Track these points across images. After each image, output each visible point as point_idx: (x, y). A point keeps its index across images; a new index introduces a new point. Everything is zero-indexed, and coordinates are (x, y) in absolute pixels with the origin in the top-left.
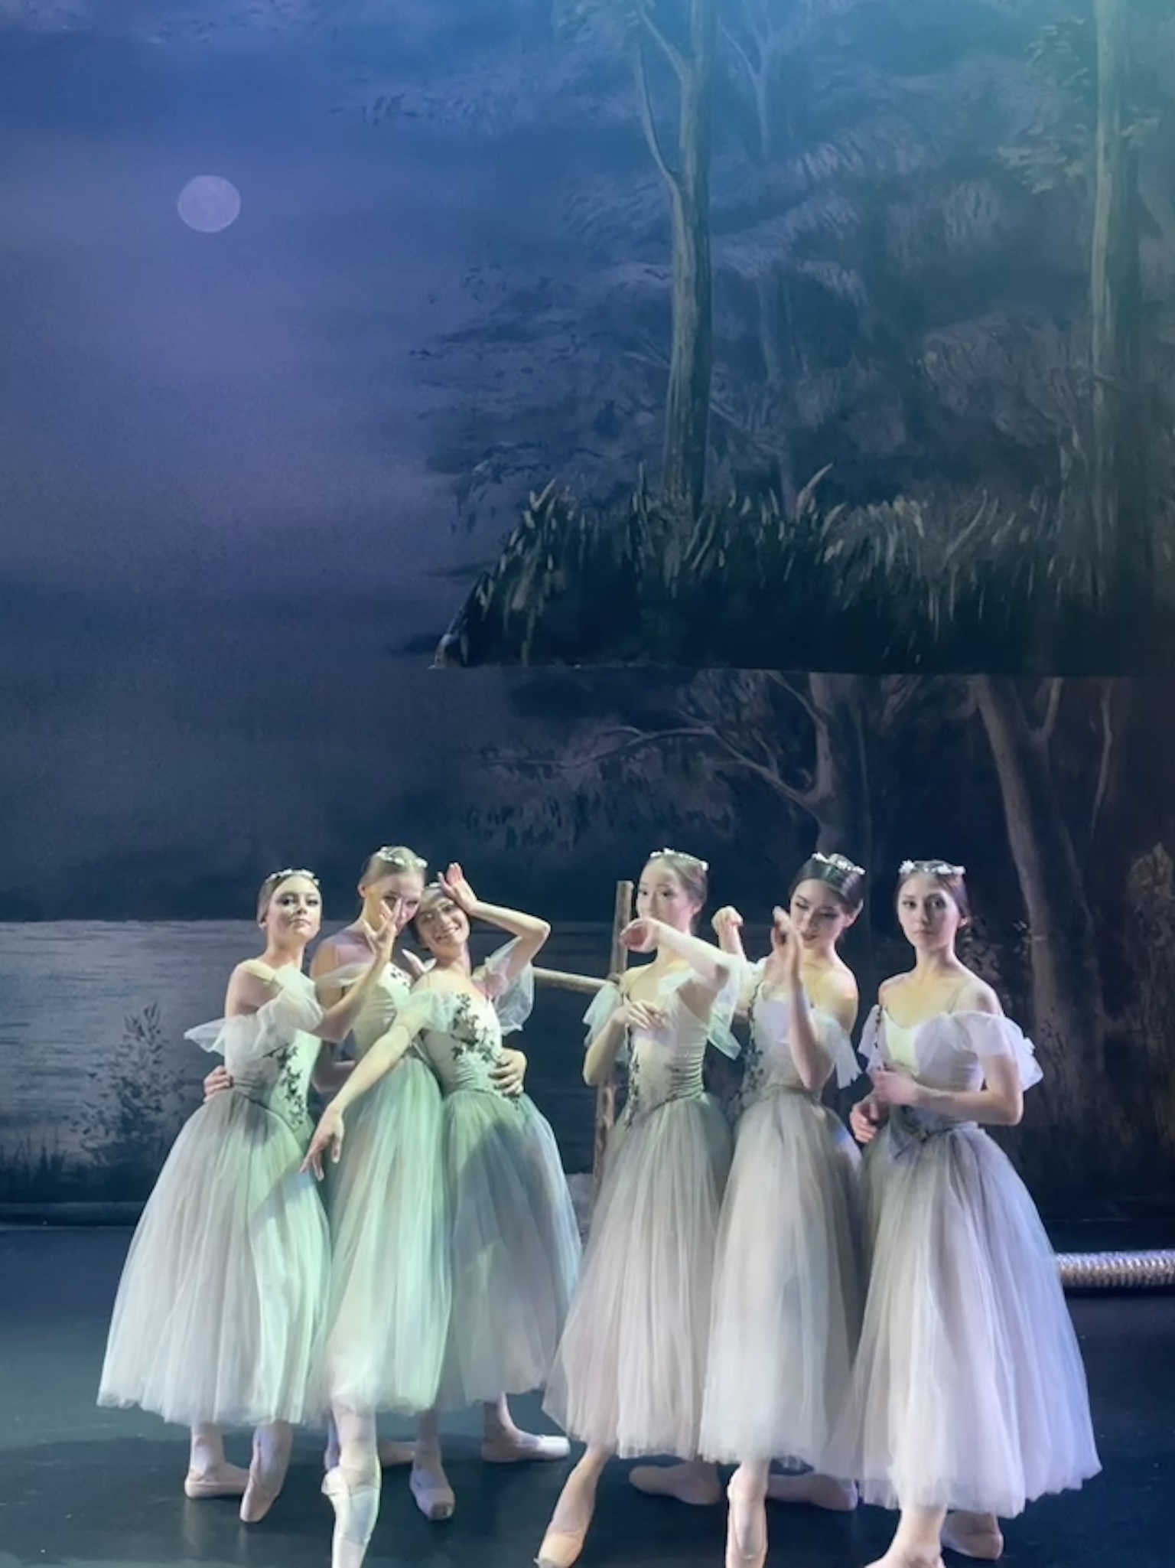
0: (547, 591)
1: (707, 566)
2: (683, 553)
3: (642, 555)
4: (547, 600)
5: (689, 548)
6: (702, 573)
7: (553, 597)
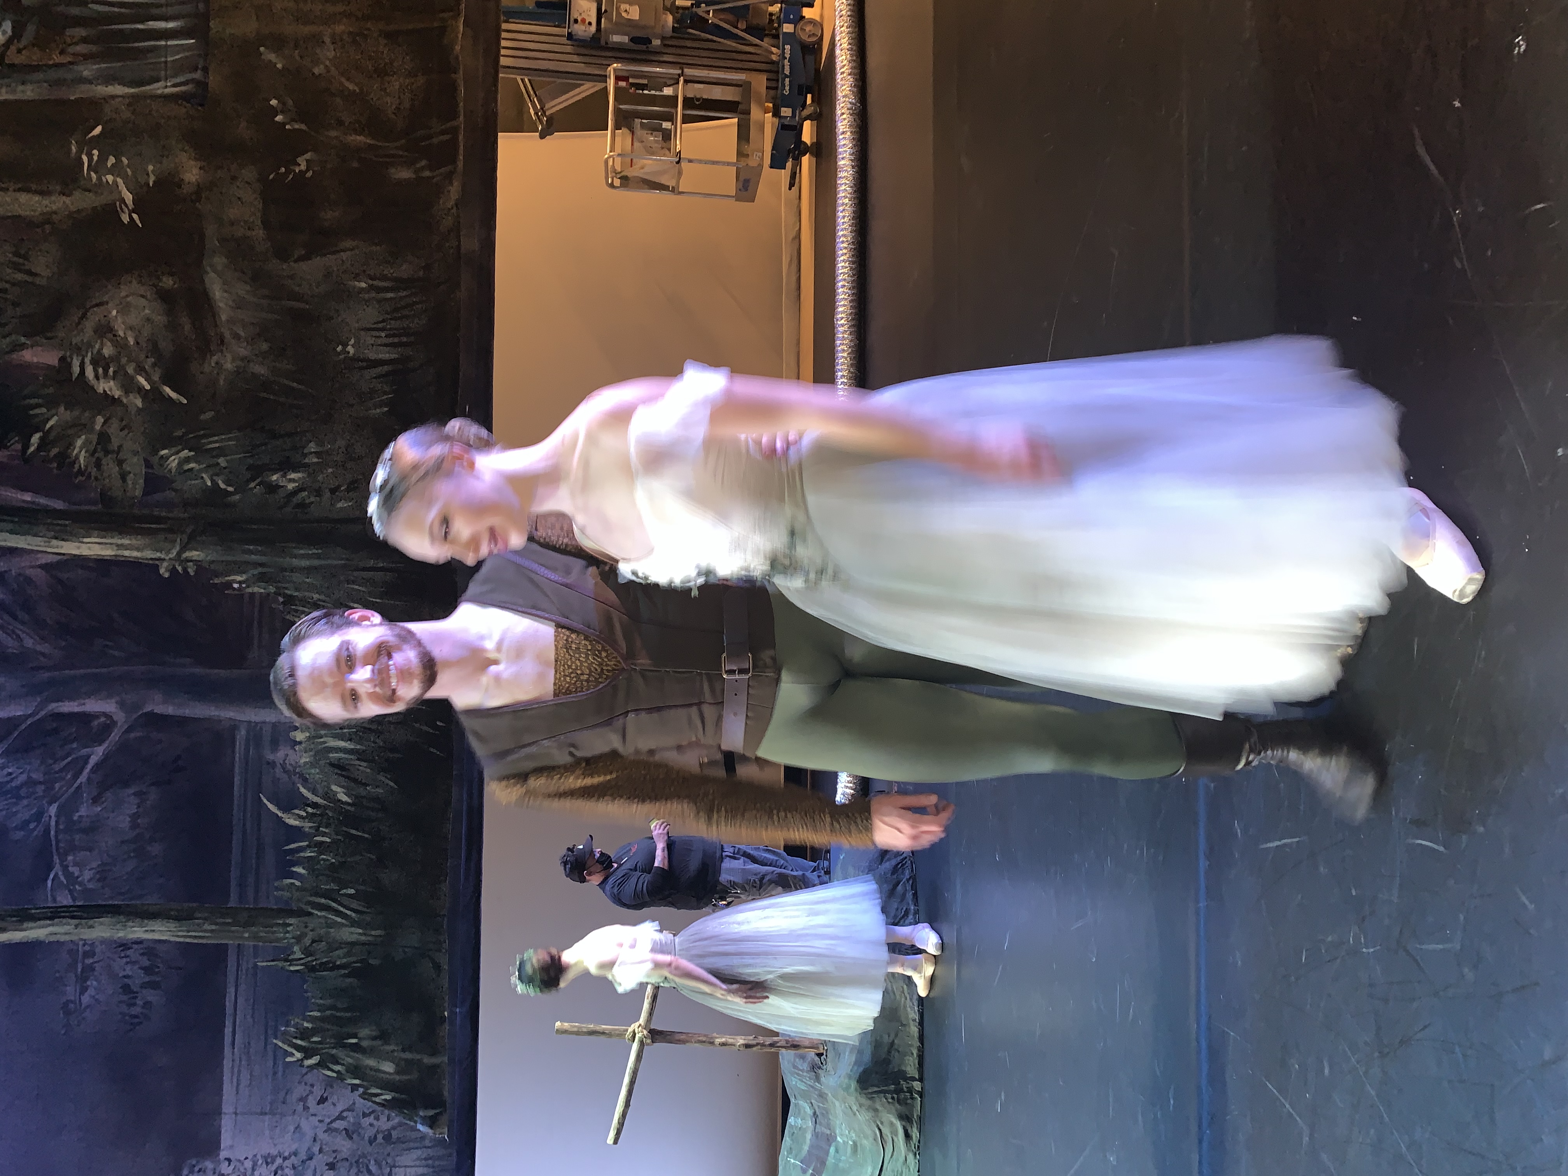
0: (378, 1043)
1: (355, 905)
2: (343, 925)
3: (345, 960)
4: (387, 1043)
5: (339, 920)
6: (360, 908)
7: (383, 1036)
